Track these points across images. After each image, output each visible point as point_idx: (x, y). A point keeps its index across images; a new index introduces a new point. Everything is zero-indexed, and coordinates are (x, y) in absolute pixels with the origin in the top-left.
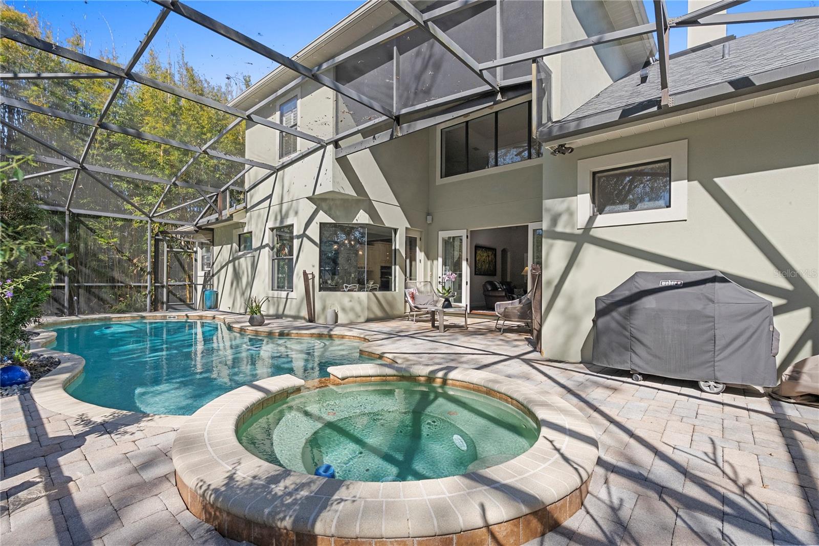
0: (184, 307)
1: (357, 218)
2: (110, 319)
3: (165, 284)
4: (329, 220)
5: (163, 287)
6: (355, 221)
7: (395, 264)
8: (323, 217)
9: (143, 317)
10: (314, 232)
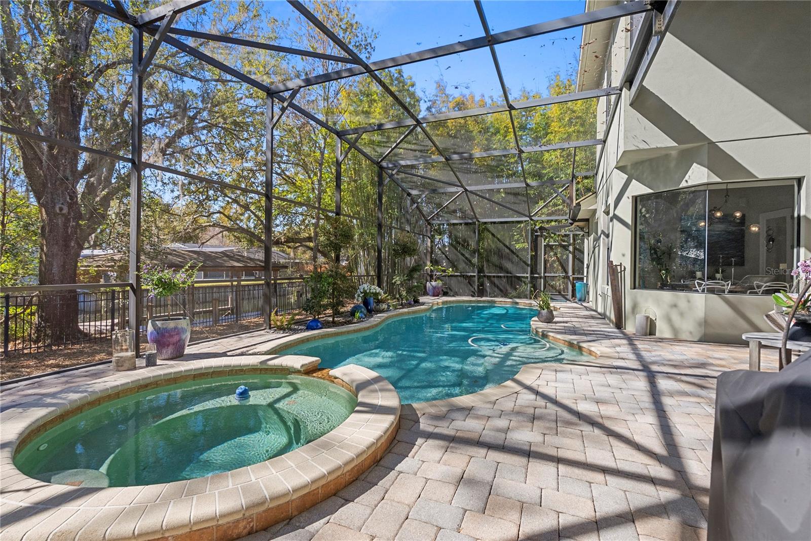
0: (560, 297)
1: (687, 178)
2: (495, 302)
3: (542, 275)
4: (645, 190)
5: (541, 278)
6: (683, 184)
7: (799, 245)
8: (638, 188)
9: (517, 303)
10: (625, 211)
